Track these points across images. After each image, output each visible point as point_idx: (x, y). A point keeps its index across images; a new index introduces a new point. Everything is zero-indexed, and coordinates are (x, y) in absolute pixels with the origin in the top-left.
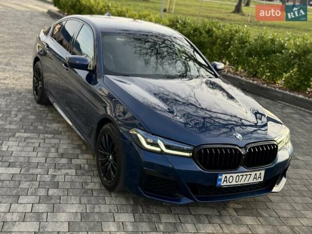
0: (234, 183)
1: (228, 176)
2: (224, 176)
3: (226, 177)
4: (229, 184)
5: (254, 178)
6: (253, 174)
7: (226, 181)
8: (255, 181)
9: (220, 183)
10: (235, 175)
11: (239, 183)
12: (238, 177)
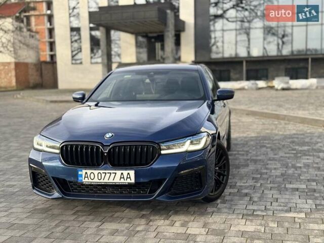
0: (96, 180)
1: (89, 172)
2: (84, 171)
3: (86, 173)
4: (90, 180)
5: (121, 178)
6: (119, 173)
7: (87, 177)
8: (122, 180)
9: (81, 179)
10: (96, 172)
11: (102, 181)
12: (99, 174)
